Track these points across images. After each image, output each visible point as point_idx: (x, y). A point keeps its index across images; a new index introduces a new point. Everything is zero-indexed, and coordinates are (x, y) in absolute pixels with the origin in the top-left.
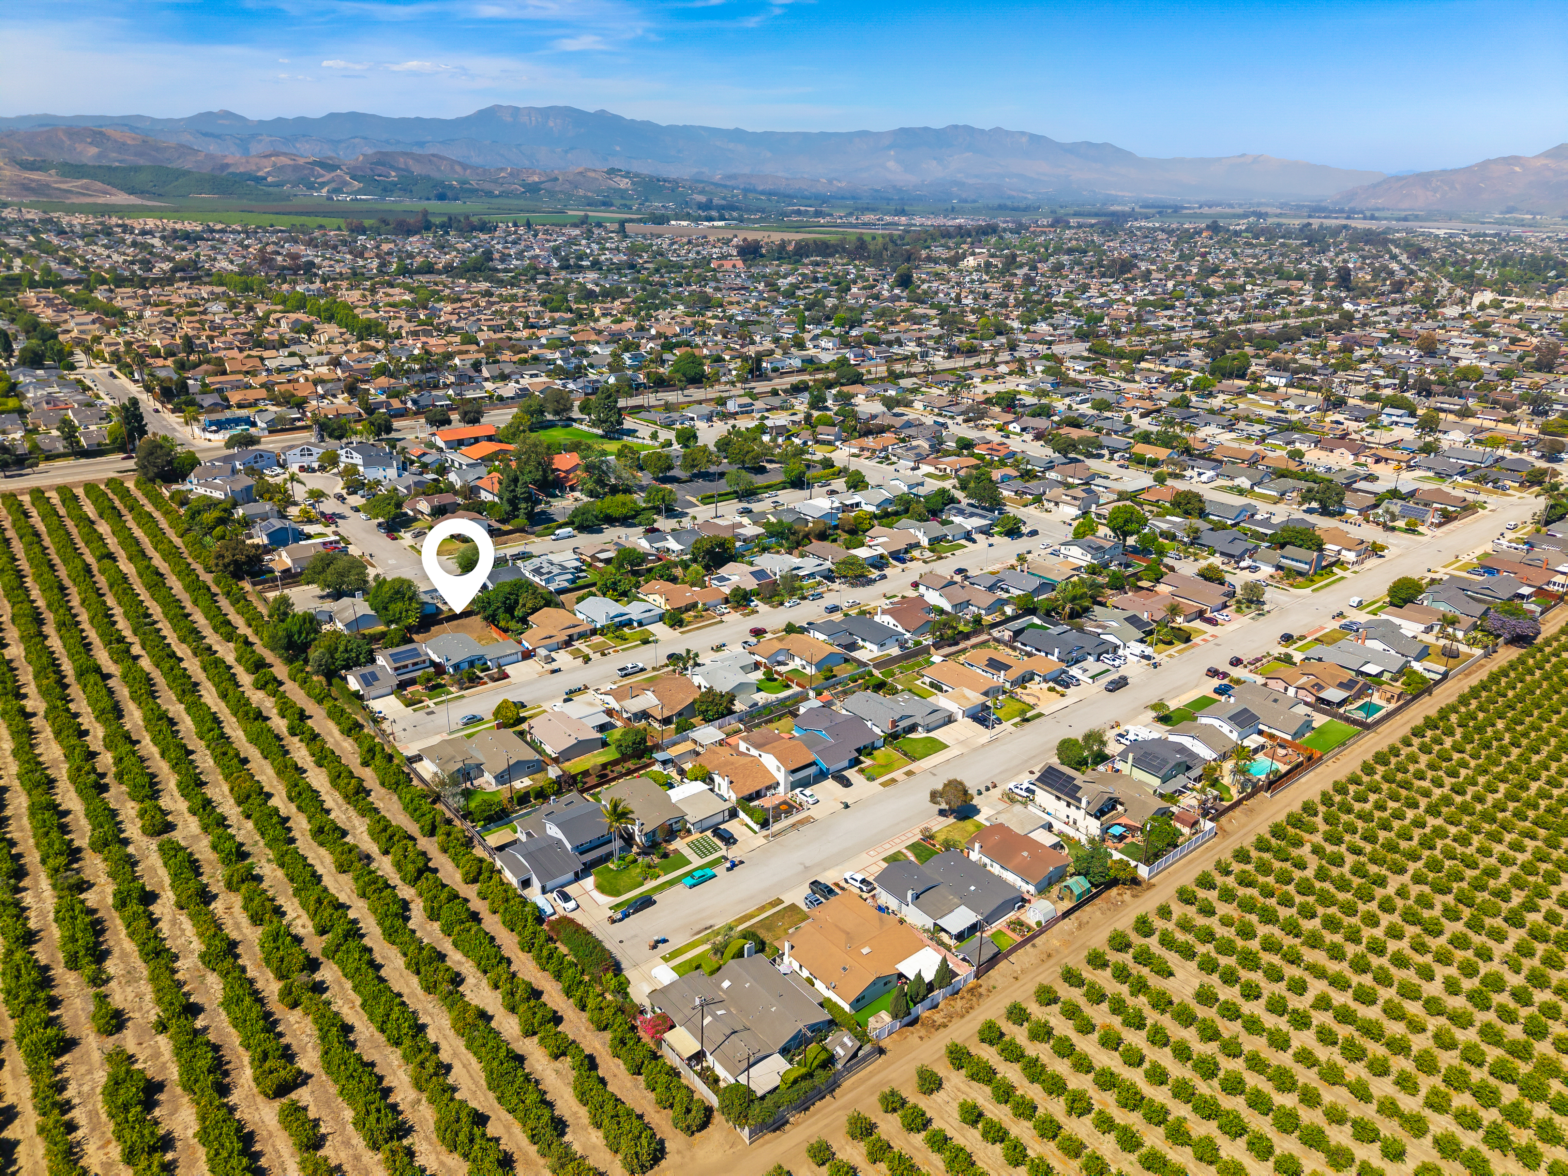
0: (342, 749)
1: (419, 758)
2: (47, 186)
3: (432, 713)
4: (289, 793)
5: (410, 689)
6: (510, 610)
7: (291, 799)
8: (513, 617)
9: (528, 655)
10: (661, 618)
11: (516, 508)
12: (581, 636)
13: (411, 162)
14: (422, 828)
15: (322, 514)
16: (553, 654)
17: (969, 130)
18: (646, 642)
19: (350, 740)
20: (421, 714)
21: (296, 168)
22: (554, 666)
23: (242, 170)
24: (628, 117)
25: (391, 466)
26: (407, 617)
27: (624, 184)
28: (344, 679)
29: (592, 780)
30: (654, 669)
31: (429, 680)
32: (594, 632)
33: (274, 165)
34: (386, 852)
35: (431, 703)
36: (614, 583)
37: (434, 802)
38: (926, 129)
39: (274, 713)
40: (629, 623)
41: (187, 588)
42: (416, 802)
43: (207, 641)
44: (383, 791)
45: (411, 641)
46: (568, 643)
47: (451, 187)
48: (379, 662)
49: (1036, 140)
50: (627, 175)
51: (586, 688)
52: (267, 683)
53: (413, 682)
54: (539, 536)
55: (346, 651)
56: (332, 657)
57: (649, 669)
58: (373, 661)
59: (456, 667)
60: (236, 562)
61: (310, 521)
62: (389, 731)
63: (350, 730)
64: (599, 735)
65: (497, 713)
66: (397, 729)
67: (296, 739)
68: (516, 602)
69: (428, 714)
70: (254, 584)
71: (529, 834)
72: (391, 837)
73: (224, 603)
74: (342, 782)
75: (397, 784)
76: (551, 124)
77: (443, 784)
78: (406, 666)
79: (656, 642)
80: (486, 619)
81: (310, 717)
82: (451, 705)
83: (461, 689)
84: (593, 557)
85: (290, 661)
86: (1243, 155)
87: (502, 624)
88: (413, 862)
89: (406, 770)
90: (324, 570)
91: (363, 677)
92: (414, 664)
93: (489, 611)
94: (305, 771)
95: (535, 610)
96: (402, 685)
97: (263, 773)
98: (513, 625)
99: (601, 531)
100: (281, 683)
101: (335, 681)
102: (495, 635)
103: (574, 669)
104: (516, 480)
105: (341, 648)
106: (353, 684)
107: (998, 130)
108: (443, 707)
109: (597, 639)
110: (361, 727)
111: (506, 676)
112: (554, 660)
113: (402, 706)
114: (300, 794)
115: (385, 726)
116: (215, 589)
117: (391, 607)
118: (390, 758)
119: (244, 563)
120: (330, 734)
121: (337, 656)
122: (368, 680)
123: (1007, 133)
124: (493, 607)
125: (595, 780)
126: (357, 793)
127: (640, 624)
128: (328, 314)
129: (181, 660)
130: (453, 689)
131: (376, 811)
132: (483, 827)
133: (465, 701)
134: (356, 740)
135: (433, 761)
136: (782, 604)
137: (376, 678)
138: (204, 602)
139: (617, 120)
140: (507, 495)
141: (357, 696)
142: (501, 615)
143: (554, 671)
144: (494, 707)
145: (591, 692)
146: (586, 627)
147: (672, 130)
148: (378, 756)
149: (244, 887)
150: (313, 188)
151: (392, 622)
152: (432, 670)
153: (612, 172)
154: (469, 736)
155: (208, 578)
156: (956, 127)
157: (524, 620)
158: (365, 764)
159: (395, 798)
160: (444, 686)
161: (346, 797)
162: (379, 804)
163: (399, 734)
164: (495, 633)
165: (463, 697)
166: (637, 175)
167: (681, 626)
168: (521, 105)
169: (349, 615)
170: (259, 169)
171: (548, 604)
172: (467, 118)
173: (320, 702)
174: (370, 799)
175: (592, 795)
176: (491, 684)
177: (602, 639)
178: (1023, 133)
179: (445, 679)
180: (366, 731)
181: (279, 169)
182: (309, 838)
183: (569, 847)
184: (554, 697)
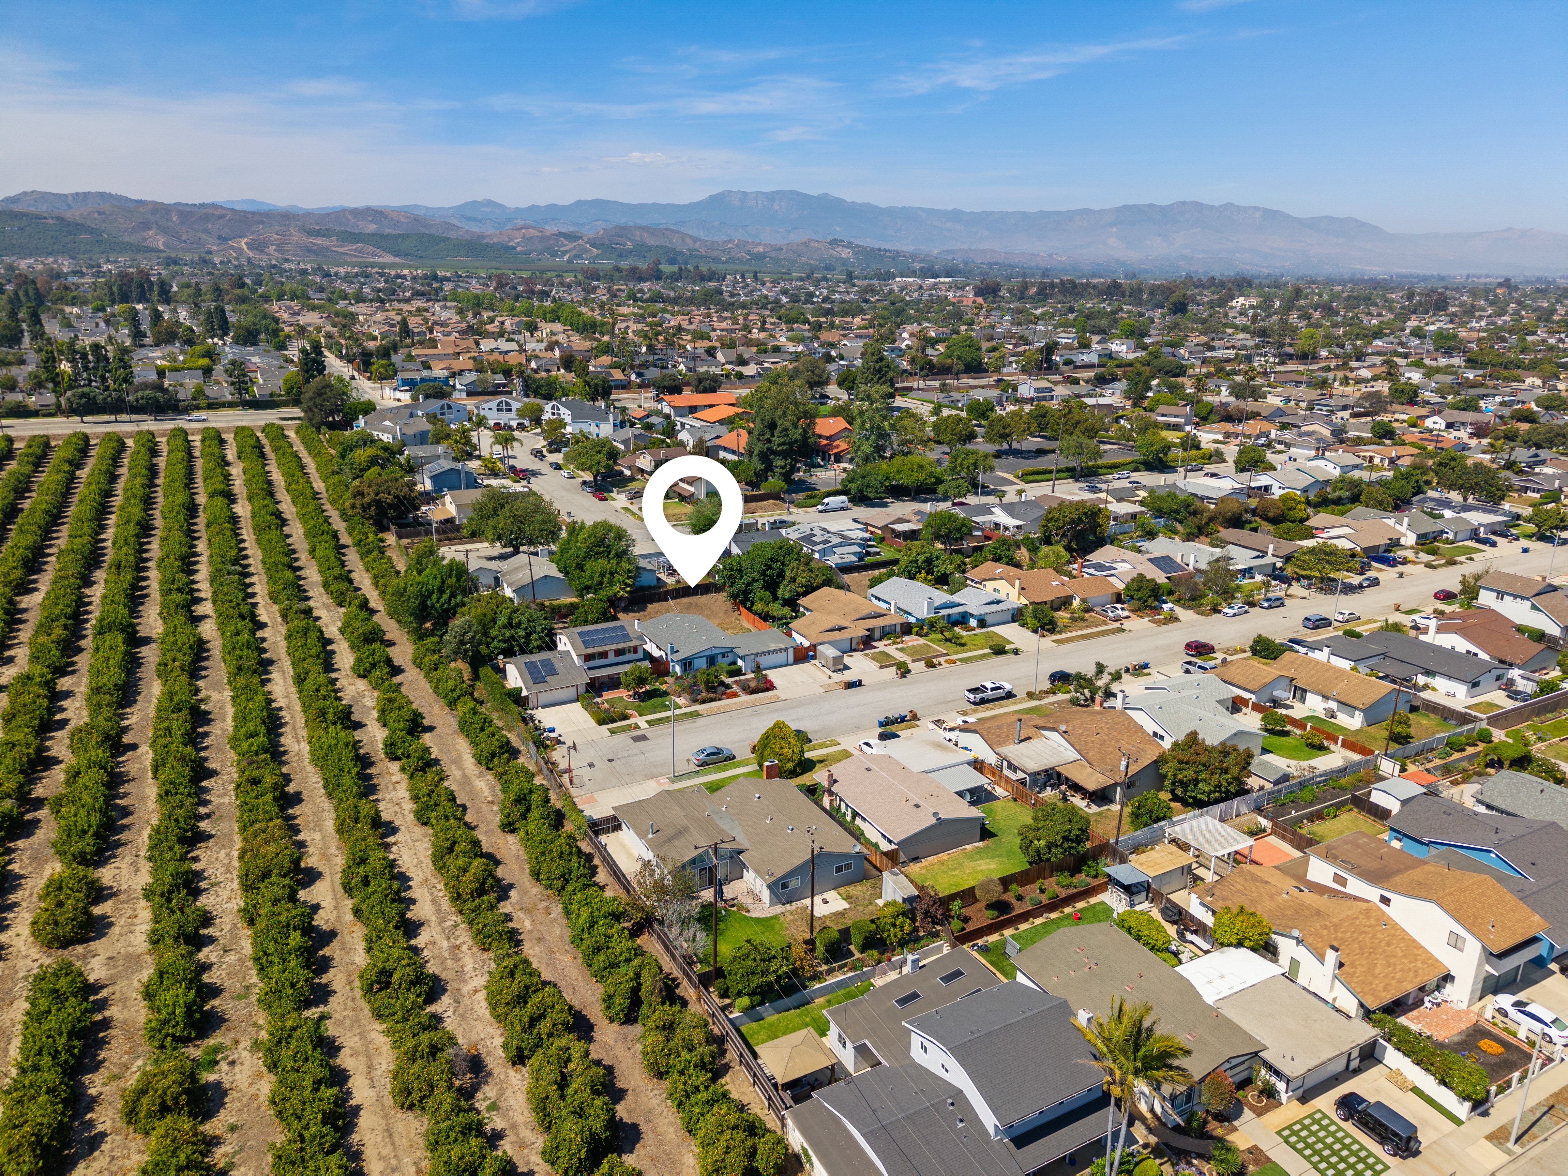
0: (473, 794)
1: (613, 824)
2: (328, 249)
3: (643, 738)
4: (347, 873)
5: (608, 695)
6: (772, 586)
7: (348, 889)
8: (775, 598)
9: (803, 656)
10: (1017, 616)
11: (769, 467)
12: (887, 633)
13: (646, 235)
14: (608, 999)
15: (512, 468)
16: (847, 660)
17: (1198, 206)
18: (999, 651)
19: (490, 777)
20: (623, 739)
21: (543, 239)
22: (848, 676)
23: (495, 240)
24: (849, 199)
25: (606, 420)
26: (611, 583)
27: (846, 253)
28: (502, 672)
29: (981, 917)
30: (1030, 695)
31: (641, 681)
32: (907, 629)
33: (524, 236)
34: (519, 1058)
35: (642, 722)
36: (929, 561)
37: (635, 932)
38: (1151, 206)
39: (371, 719)
40: (962, 620)
41: (310, 535)
42: (600, 928)
43: (311, 603)
44: (535, 890)
45: (615, 618)
46: (867, 642)
47: (682, 253)
48: (561, 647)
49: (1270, 214)
50: (849, 245)
51: (915, 717)
52: (374, 666)
53: (613, 683)
54: (799, 506)
55: (510, 625)
56: (486, 634)
57: (1021, 694)
58: (552, 646)
59: (687, 664)
60: (378, 503)
61: (495, 474)
62: (563, 765)
63: (493, 755)
64: (975, 812)
65: (762, 748)
66: (577, 762)
67: (395, 766)
68: (781, 575)
69: (636, 739)
70: (400, 536)
71: (861, 1051)
72: (534, 1021)
73: (352, 558)
74: (455, 863)
75: (565, 878)
76: (776, 207)
77: (660, 889)
78: (604, 655)
79: (1016, 652)
80: (734, 596)
81: (431, 729)
82: (680, 727)
83: (695, 701)
84: (885, 528)
85: (420, 635)
86: (1509, 229)
87: (759, 606)
88: (580, 1113)
89: (585, 847)
90: (495, 513)
91: (531, 667)
92: (619, 652)
93: (740, 585)
94: (394, 830)
95: (810, 589)
96: (596, 687)
97: (318, 826)
98: (776, 609)
99: (885, 505)
100: (397, 670)
101: (486, 671)
102: (745, 624)
103: (883, 685)
104: (772, 426)
105: (502, 620)
106: (514, 678)
107: (1229, 205)
108: (665, 730)
109: (912, 641)
110: (514, 753)
111: (769, 686)
112: (846, 668)
113: (592, 723)
114: (366, 882)
115: (558, 755)
116: (345, 539)
117: (589, 565)
118: (558, 819)
119: (390, 506)
120: (458, 761)
121: (494, 632)
122: (536, 675)
123: (1239, 208)
124: (747, 579)
125: (986, 917)
126: (481, 892)
127: (982, 623)
128: (553, 316)
129: (262, 626)
130: (680, 701)
131: (514, 938)
132: (748, 1011)
133: (700, 721)
134: (499, 776)
135: (641, 835)
136: (1215, 610)
137: (553, 672)
138: (325, 549)
139: (839, 201)
140: (758, 447)
141: (517, 698)
142: (759, 593)
143: (850, 685)
144: (756, 737)
145: (926, 724)
146: (894, 619)
147: (891, 212)
148: (535, 814)
149: (161, 1126)
150: (556, 256)
151: (588, 589)
152: (647, 664)
153: (835, 242)
154: (714, 788)
155: (339, 525)
156: (1183, 203)
157: (792, 603)
158: (509, 827)
159: (557, 909)
160: (665, 694)
161: (457, 897)
162: (523, 923)
163: (581, 772)
164: (745, 620)
165: (696, 715)
166: (857, 246)
167: (1052, 631)
168: (749, 190)
169: (523, 577)
170: (511, 240)
171: (828, 583)
172: (699, 203)
173: (452, 704)
174: (505, 908)
175: (984, 950)
176: (744, 698)
177: (922, 641)
178: (1256, 209)
179: (668, 684)
180: (521, 760)
181: (528, 240)
182: (358, 993)
183: (989, 1120)
184: (857, 729)
